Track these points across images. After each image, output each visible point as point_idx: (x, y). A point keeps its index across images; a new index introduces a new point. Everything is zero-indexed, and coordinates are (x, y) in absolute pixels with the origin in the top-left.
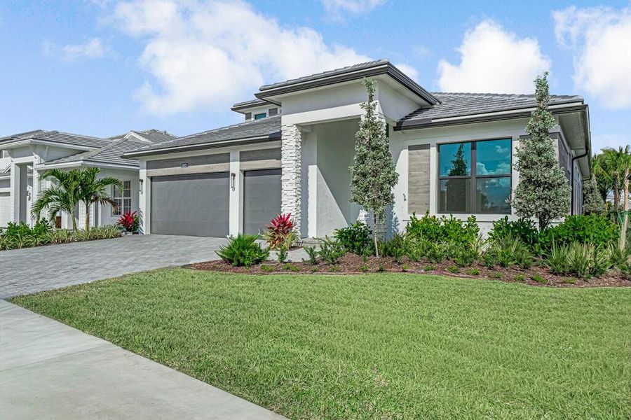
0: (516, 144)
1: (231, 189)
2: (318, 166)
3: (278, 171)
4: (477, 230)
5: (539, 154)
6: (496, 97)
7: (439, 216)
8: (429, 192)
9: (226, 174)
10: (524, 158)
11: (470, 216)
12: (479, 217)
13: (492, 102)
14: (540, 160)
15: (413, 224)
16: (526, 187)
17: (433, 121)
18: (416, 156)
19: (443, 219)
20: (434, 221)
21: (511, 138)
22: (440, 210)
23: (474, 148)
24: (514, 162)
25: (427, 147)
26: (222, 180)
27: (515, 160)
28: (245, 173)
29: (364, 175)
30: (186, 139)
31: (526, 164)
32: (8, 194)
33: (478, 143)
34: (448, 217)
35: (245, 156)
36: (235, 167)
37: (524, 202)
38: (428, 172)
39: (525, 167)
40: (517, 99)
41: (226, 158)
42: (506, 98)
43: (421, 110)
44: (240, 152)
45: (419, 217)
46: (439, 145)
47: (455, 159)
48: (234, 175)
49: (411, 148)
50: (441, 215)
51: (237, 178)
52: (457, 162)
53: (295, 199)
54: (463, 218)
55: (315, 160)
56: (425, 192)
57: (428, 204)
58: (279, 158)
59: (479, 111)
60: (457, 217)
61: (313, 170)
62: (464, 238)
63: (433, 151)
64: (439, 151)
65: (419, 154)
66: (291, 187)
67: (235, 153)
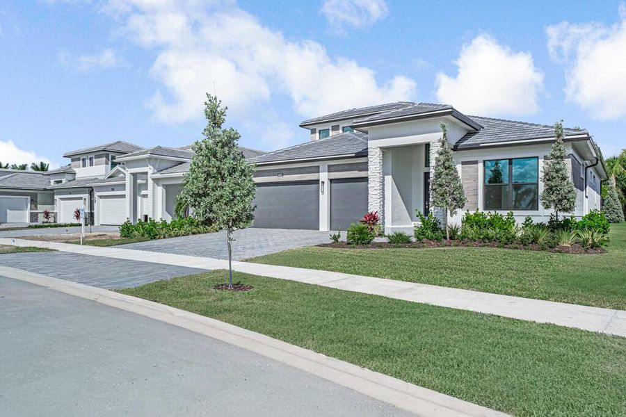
0: (541, 162)
1: (321, 193)
2: (393, 177)
3: (366, 179)
4: (514, 222)
5: (557, 171)
6: (526, 126)
7: (486, 212)
8: (477, 195)
9: (317, 182)
10: (547, 174)
11: (509, 212)
12: (515, 213)
13: (524, 130)
14: (558, 176)
15: (467, 218)
16: (549, 193)
17: (481, 145)
18: (467, 169)
19: (489, 214)
20: (482, 215)
21: (538, 157)
22: (486, 207)
23: (510, 163)
24: (540, 176)
25: (476, 162)
26: (313, 187)
27: (541, 175)
28: (331, 181)
29: (440, 185)
30: (276, 154)
31: (548, 178)
32: (124, 196)
33: (513, 161)
34: (493, 212)
35: (331, 168)
36: (324, 176)
37: (547, 202)
38: (476, 180)
39: (548, 180)
40: (542, 128)
41: (317, 170)
42: (534, 127)
43: (469, 134)
44: (329, 166)
45: (472, 213)
46: (484, 161)
47: (493, 169)
48: (323, 183)
49: (463, 163)
50: (487, 212)
51: (326, 185)
52: (495, 171)
53: (379, 200)
54: (504, 213)
55: (390, 171)
56: (474, 195)
57: (477, 204)
58: (367, 170)
59: (514, 138)
60: (500, 212)
61: (389, 179)
62: (505, 227)
63: (480, 165)
64: (484, 165)
65: (470, 167)
66: (375, 192)
67: (323, 166)
